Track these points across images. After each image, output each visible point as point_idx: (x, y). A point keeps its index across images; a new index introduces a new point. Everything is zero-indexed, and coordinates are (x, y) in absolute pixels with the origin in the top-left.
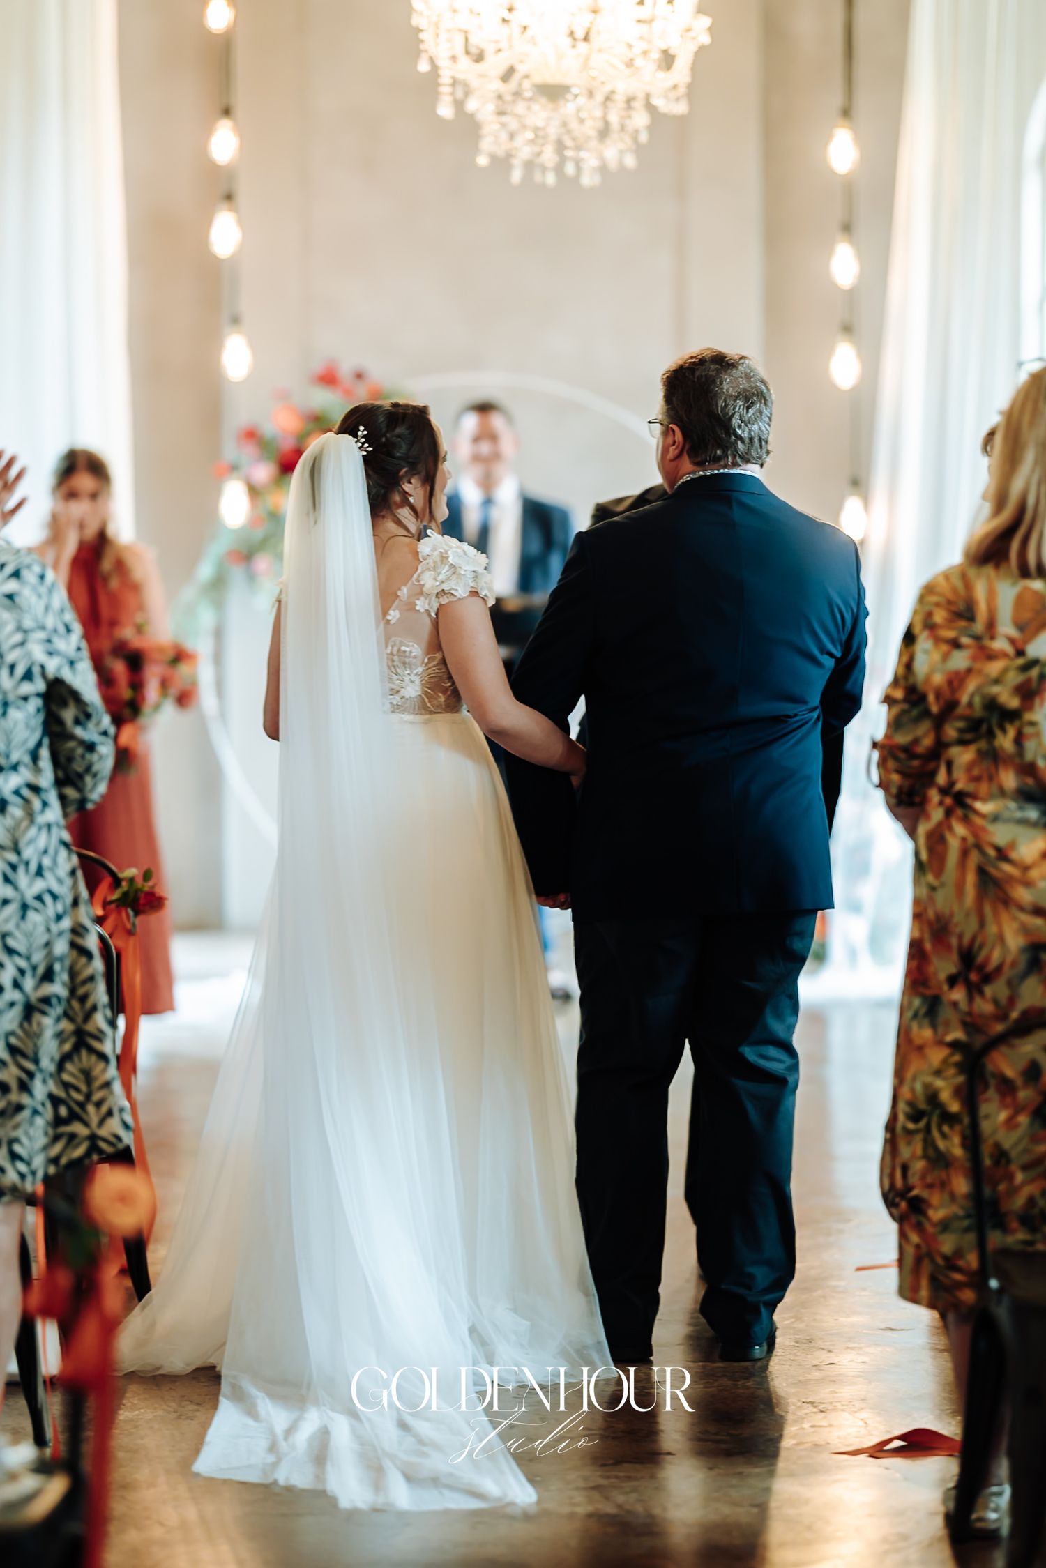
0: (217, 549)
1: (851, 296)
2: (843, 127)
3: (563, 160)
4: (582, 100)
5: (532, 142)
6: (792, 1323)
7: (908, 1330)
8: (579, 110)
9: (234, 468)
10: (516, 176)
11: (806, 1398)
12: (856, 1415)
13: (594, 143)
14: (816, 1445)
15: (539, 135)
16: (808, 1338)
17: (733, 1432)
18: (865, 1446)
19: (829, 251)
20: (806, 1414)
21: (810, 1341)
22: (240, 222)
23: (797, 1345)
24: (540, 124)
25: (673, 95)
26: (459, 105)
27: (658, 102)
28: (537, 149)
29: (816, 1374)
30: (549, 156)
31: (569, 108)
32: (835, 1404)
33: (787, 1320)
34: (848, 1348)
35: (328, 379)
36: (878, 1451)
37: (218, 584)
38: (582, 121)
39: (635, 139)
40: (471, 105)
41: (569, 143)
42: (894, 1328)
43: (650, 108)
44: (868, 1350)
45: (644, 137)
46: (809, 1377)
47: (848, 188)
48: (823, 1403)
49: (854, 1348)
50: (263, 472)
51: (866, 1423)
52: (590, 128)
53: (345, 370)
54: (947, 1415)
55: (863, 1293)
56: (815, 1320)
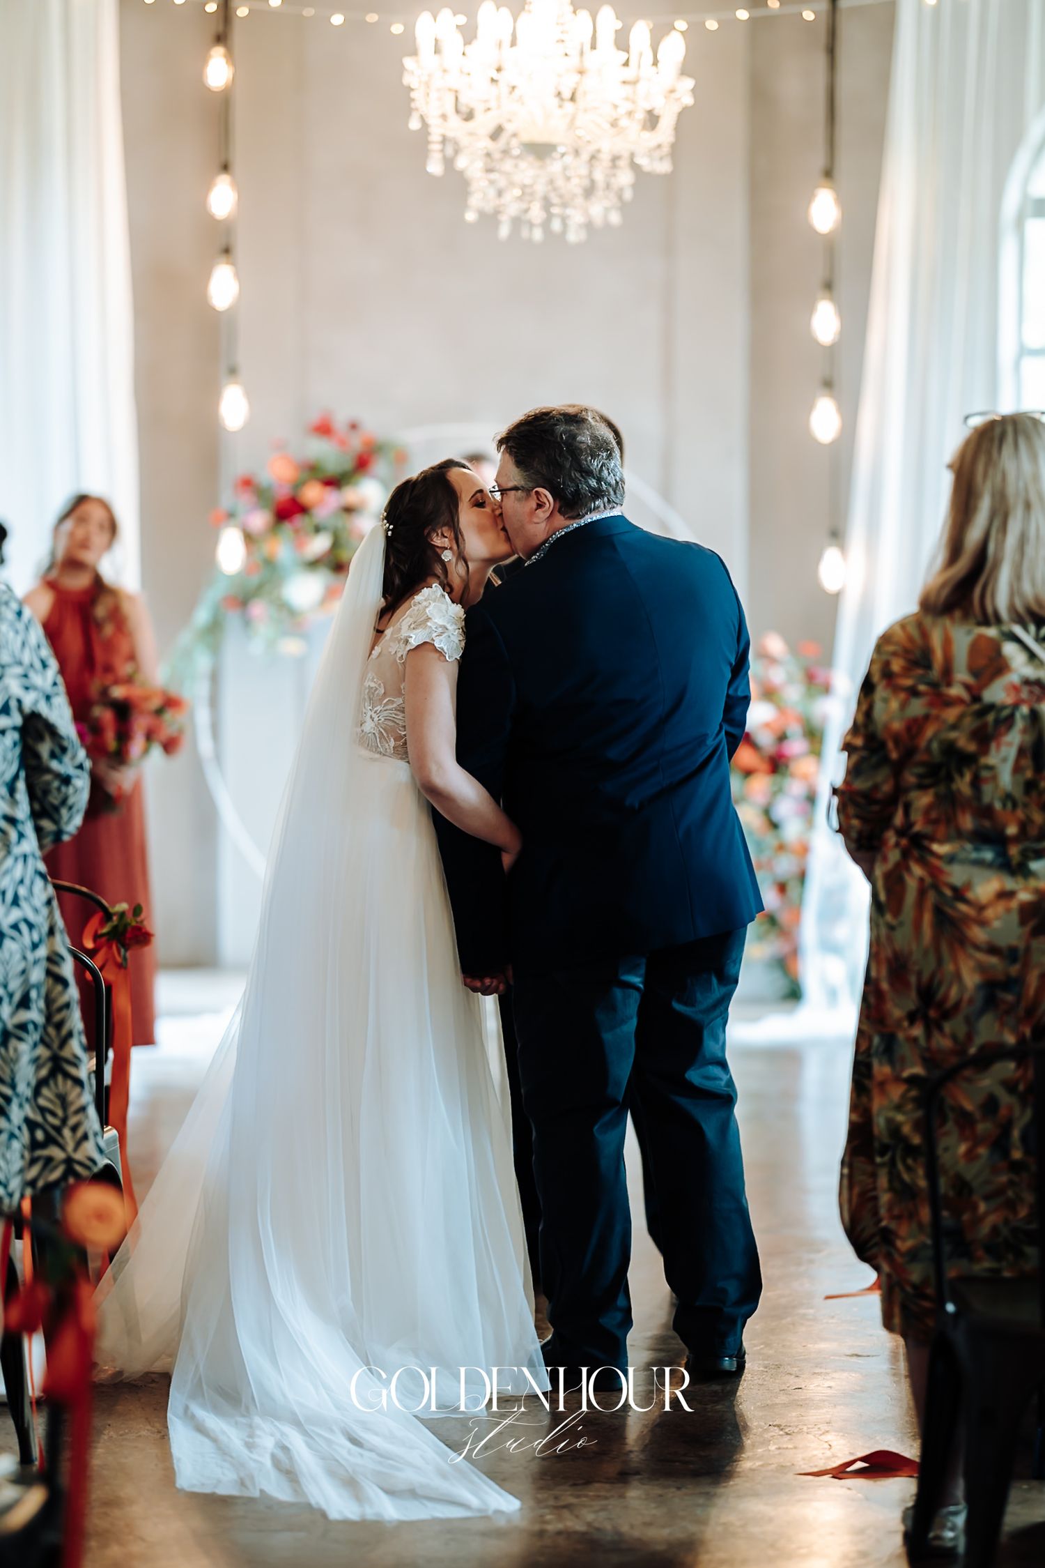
0: (214, 595)
1: (832, 352)
2: (824, 187)
3: (550, 217)
4: (569, 159)
5: (520, 199)
6: (762, 1349)
7: (873, 1356)
8: (565, 168)
9: (231, 515)
10: (504, 231)
11: (773, 1421)
12: (822, 1437)
13: (579, 200)
14: (782, 1466)
15: (526, 193)
16: (777, 1363)
17: (702, 1453)
18: (829, 1467)
19: (811, 309)
20: (772, 1437)
21: (778, 1366)
22: (237, 275)
23: (766, 1370)
24: (527, 181)
25: (657, 154)
26: (449, 163)
27: (642, 161)
28: (524, 206)
29: (782, 1398)
30: (536, 213)
31: (555, 167)
32: (801, 1427)
33: (755, 1346)
34: (815, 1373)
35: (324, 429)
36: (840, 1472)
37: (214, 629)
38: (568, 179)
39: (620, 197)
40: (461, 163)
41: (555, 200)
42: (860, 1354)
43: (635, 167)
44: (835, 1375)
45: (628, 195)
46: (777, 1401)
47: (830, 246)
48: (790, 1426)
49: (821, 1373)
50: (259, 520)
51: (830, 1445)
52: (575, 186)
53: (340, 421)
54: (909, 1438)
55: (831, 1321)
56: (783, 1346)
